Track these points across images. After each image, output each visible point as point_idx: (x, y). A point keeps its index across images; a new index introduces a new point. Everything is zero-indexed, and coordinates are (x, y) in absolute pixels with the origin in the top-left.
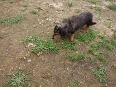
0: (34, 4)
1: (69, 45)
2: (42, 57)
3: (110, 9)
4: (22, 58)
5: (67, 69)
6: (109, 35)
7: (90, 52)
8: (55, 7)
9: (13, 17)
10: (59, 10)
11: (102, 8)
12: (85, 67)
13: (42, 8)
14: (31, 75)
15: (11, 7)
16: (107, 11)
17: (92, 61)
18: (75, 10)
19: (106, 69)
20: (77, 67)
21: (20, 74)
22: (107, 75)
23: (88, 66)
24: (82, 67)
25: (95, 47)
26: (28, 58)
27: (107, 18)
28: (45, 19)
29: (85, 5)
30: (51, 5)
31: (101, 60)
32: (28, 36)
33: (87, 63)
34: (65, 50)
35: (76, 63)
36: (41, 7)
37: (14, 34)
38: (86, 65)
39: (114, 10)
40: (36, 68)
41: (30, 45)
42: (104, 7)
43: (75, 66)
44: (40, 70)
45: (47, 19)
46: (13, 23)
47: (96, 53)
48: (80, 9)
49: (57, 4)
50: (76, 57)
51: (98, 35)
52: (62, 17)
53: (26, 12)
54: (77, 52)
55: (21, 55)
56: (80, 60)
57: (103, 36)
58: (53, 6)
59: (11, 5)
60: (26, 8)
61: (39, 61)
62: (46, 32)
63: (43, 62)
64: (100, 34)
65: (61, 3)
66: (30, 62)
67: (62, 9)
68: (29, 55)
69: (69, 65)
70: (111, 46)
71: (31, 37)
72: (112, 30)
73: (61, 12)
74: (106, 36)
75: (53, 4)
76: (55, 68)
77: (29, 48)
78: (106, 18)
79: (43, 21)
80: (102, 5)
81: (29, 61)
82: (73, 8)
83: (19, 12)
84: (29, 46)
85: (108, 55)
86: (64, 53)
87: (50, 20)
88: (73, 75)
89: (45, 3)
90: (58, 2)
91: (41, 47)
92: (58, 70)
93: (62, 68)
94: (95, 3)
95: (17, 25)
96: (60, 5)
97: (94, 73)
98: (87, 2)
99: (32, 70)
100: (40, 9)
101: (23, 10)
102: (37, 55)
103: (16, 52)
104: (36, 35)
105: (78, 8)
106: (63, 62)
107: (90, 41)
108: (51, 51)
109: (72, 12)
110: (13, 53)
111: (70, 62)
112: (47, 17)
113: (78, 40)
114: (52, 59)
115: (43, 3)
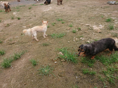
4: (52, 60)
5: (77, 77)
8: (94, 29)
10: (97, 32)
13: (82, 29)
20: (85, 80)
23: (95, 82)
24: (89, 81)
28: (79, 37)
30: (91, 27)
33: (95, 80)
34: (83, 64)
35: (85, 76)
38: (93, 81)
40: (57, 68)
43: (84, 78)
44: (59, 70)
45: (81, 38)
46: (58, 37)
47: (108, 76)
49: (98, 26)
53: (69, 31)
54: (91, 69)
55: (53, 58)
58: (93, 27)
60: (70, 28)
61: (61, 65)
63: (63, 67)
66: (55, 63)
67: (99, 31)
68: (57, 59)
69: (79, 75)
71: (63, 48)
73: (97, 34)
76: (69, 73)
77: (58, 55)
79: (77, 39)
81: (55, 62)
83: (65, 30)
84: (59, 53)
86: (81, 66)
87: (83, 39)
88: (78, 82)
90: (99, 24)
91: (66, 57)
92: (70, 75)
93: (73, 75)
96: (100, 28)
100: (80, 29)
101: (68, 29)
106: (76, 72)
108: (72, 61)
109: (108, 35)
111: (81, 74)
112: (81, 37)
113: (98, 60)
114: (69, 67)
115: (86, 25)
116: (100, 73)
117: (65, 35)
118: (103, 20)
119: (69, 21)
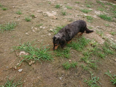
0: (28, 12)
1: (63, 53)
2: (34, 66)
3: (101, 18)
4: (12, 68)
5: (60, 78)
6: (100, 43)
7: (82, 60)
8: (49, 15)
9: (5, 25)
10: (53, 19)
11: (93, 17)
12: (78, 76)
13: (36, 16)
14: (22, 85)
15: (4, 14)
16: (98, 20)
17: (84, 69)
18: (68, 19)
19: (98, 78)
20: (70, 76)
21: (10, 85)
22: (100, 84)
23: (81, 74)
24: (75, 76)
25: (87, 55)
26: (19, 68)
27: (99, 27)
28: (38, 26)
29: (78, 15)
30: (45, 14)
31: (93, 68)
32: (20, 44)
33: (79, 72)
35: (69, 72)
36: (34, 15)
37: (5, 41)
38: (79, 74)
39: (104, 20)
40: (27, 79)
41: (22, 54)
42: (96, 16)
43: (68, 75)
44: (31, 80)
45: (41, 27)
46: (5, 30)
47: (88, 62)
48: (73, 18)
49: (51, 13)
50: (69, 65)
51: (90, 43)
52: (55, 25)
53: (19, 19)
54: (70, 60)
55: (12, 64)
56: (73, 68)
57: (95, 44)
58: (47, 14)
59: (4, 12)
60: (19, 15)
61: (31, 71)
62: (39, 40)
63: (35, 72)
64: (92, 43)
65: (55, 11)
66: (21, 72)
67: (55, 18)
68: (20, 65)
69: (62, 74)
70: (103, 55)
71: (23, 45)
72: (103, 38)
73: (55, 21)
74: (97, 44)
75: (47, 13)
76: (48, 77)
77: (20, 57)
78: (97, 27)
79: (36, 29)
80: (93, 15)
81: (20, 70)
82: (66, 17)
83: (12, 19)
84: (20, 54)
85: (100, 64)
86: (57, 61)
87: (44, 28)
88: (66, 84)
89: (39, 11)
90: (51, 11)
91: (34, 56)
92: (51, 80)
93: (55, 78)
94: (87, 13)
95: (9, 33)
96: (53, 14)
97: (87, 82)
98: (80, 12)
99: (23, 81)
100: (33, 17)
101: (17, 17)
102: (28, 64)
103: (7, 61)
104: (28, 43)
105: (71, 17)
106: (56, 71)
107: (83, 49)
108: (43, 60)
109: (65, 20)
110: (3, 62)
111: (63, 71)
112: (41, 25)
113: (71, 48)
114: (45, 68)
115: (37, 11)
116: (80, 61)
117: (17, 26)
118: (52, 6)
119: (13, 7)
